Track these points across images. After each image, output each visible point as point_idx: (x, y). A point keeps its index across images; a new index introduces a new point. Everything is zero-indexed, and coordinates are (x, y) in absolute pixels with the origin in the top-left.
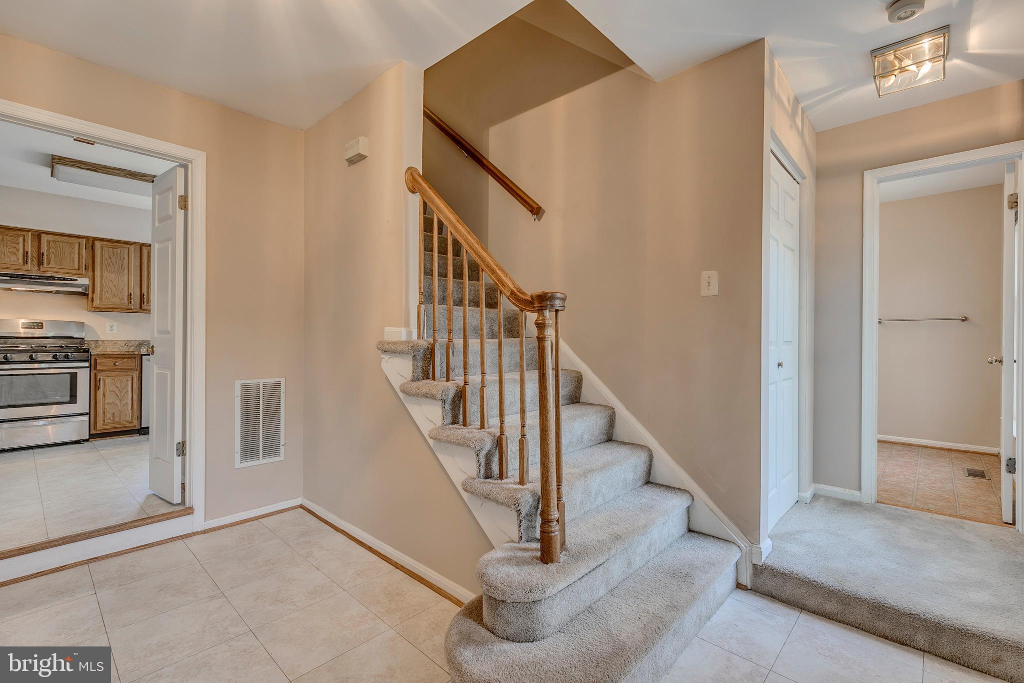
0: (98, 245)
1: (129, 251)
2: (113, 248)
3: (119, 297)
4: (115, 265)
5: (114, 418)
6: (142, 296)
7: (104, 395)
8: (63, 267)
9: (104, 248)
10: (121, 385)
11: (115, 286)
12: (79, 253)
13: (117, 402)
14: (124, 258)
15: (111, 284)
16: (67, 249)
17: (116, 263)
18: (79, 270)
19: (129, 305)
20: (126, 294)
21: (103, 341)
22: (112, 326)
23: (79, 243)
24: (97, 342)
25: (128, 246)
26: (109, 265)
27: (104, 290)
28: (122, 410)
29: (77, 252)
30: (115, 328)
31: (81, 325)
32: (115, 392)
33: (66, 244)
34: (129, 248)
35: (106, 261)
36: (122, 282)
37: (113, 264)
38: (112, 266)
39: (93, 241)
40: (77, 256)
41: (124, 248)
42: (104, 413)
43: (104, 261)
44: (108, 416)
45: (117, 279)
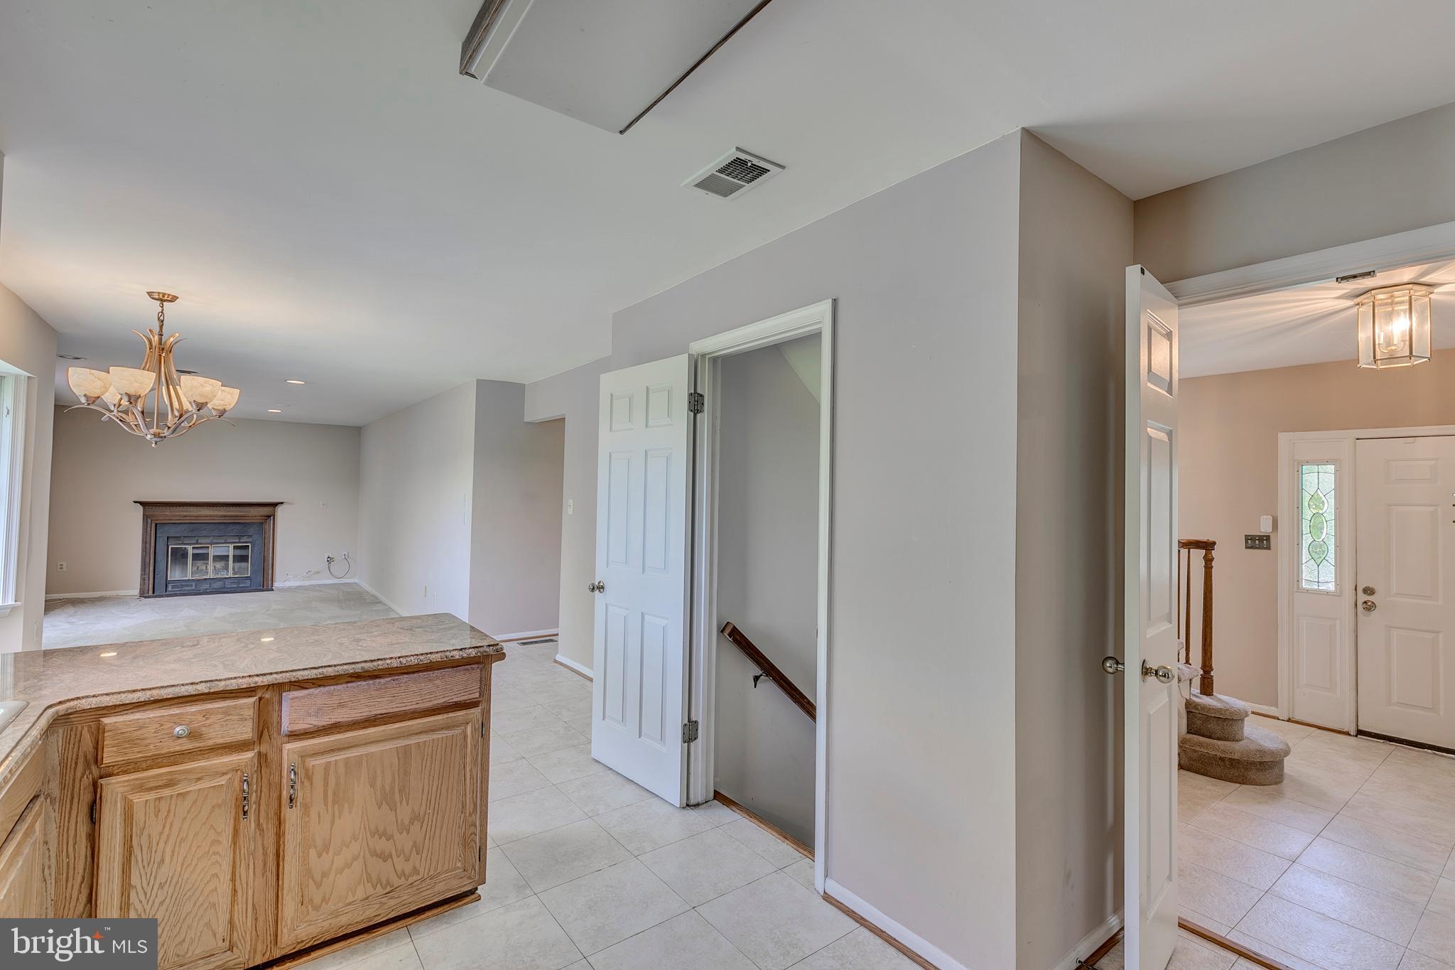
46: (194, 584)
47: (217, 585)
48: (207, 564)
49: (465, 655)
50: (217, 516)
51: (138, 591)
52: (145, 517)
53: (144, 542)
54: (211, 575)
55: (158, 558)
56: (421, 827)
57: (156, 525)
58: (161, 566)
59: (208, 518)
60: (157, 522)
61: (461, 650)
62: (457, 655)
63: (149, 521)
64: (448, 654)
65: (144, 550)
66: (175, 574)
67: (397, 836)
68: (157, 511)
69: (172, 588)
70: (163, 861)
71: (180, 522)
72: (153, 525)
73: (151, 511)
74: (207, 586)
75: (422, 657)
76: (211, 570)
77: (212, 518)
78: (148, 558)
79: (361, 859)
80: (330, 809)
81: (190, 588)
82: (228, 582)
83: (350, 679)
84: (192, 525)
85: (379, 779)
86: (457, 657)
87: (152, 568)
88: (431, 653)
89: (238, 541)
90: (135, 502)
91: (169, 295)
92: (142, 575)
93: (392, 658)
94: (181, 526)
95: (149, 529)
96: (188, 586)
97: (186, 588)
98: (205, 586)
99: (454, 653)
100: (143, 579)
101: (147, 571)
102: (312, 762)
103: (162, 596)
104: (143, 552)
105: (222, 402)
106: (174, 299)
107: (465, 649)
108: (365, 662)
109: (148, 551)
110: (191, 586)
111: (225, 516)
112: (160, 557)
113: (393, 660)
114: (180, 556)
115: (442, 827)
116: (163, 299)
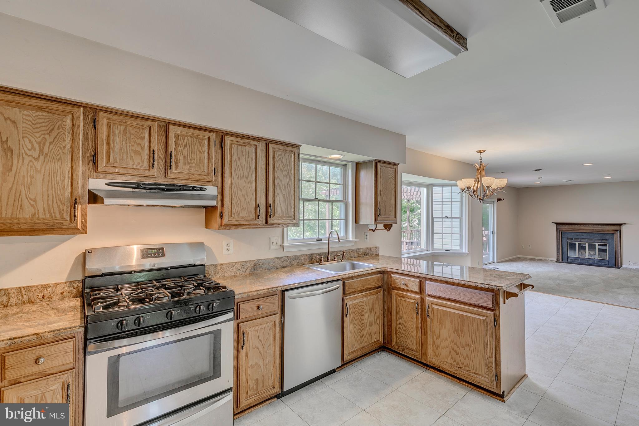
0: (227, 139)
1: (256, 150)
2: (242, 145)
3: (248, 210)
4: (243, 167)
5: (257, 387)
6: (268, 206)
7: (247, 356)
8: (192, 172)
9: (233, 145)
10: (264, 338)
11: (243, 196)
12: (209, 153)
13: (261, 363)
14: (252, 158)
15: (240, 192)
16: (196, 146)
17: (245, 165)
18: (208, 175)
19: (257, 219)
20: (253, 205)
21: (222, 265)
22: (228, 245)
23: (209, 138)
24: (215, 266)
25: (256, 143)
26: (238, 168)
27: (233, 202)
28: (265, 373)
29: (206, 150)
30: (231, 247)
31: (201, 245)
32: (258, 349)
33: (195, 139)
34: (256, 146)
35: (235, 162)
36: (251, 190)
37: (242, 167)
38: (241, 169)
39: (222, 136)
40: (206, 157)
41: (251, 145)
42: (247, 381)
43: (233, 162)
44: (252, 384)
45: (246, 187)
46: (580, 259)
47: (591, 262)
48: (586, 251)
49: (483, 286)
50: (589, 229)
51: (556, 259)
52: (557, 229)
53: (557, 239)
54: (587, 257)
55: (563, 246)
56: (469, 350)
57: (562, 232)
58: (565, 250)
59: (584, 230)
60: (562, 231)
61: (483, 284)
62: (480, 285)
63: (559, 231)
64: (476, 284)
65: (557, 242)
66: (571, 254)
67: (460, 348)
68: (562, 227)
69: (570, 260)
70: (402, 317)
71: (572, 231)
72: (561, 232)
73: (559, 227)
74: (586, 261)
75: (466, 282)
76: (588, 254)
77: (586, 230)
78: (559, 246)
79: (449, 348)
80: (439, 325)
81: (578, 261)
82: (596, 261)
83: (444, 283)
84: (577, 233)
85: (454, 322)
86: (480, 286)
87: (561, 250)
88: (470, 282)
89: (600, 242)
90: (553, 223)
91: (482, 150)
92: (557, 253)
93: (456, 279)
94: (573, 233)
95: (559, 234)
96: (577, 260)
97: (576, 261)
98: (585, 261)
99: (479, 284)
100: (558, 255)
101: (559, 251)
102: (434, 306)
103: (566, 263)
104: (557, 243)
105: (500, 185)
106: (484, 151)
107: (484, 284)
108: (447, 278)
109: (559, 243)
110: (579, 260)
111: (593, 230)
112: (565, 246)
113: (456, 280)
114: (573, 246)
115: (478, 355)
116: (481, 152)
